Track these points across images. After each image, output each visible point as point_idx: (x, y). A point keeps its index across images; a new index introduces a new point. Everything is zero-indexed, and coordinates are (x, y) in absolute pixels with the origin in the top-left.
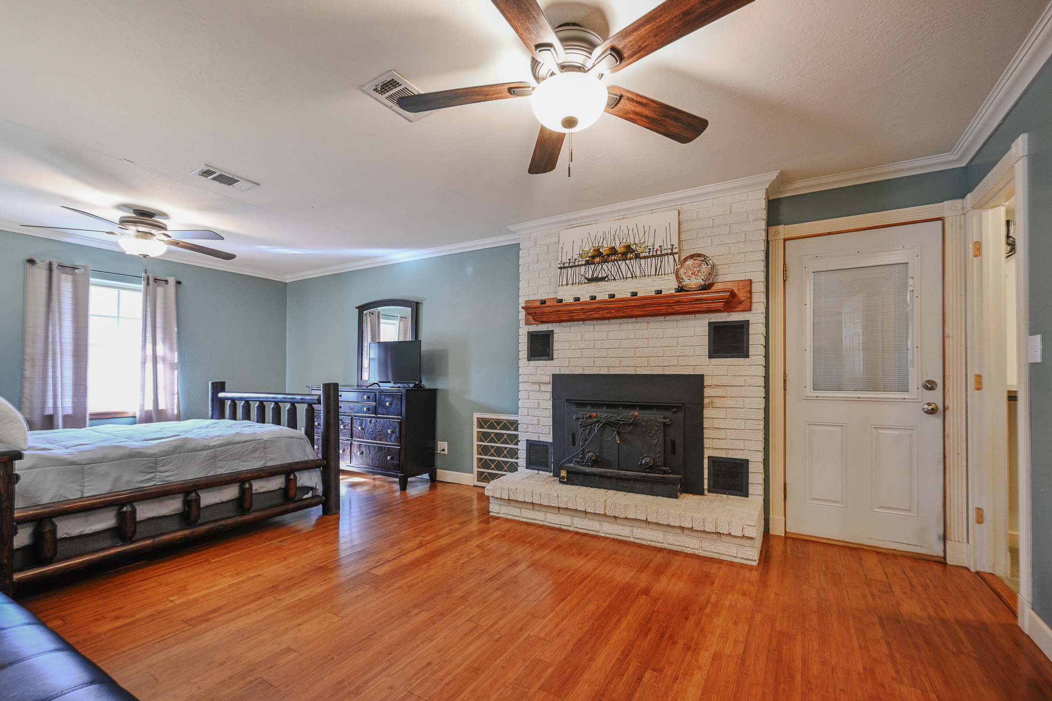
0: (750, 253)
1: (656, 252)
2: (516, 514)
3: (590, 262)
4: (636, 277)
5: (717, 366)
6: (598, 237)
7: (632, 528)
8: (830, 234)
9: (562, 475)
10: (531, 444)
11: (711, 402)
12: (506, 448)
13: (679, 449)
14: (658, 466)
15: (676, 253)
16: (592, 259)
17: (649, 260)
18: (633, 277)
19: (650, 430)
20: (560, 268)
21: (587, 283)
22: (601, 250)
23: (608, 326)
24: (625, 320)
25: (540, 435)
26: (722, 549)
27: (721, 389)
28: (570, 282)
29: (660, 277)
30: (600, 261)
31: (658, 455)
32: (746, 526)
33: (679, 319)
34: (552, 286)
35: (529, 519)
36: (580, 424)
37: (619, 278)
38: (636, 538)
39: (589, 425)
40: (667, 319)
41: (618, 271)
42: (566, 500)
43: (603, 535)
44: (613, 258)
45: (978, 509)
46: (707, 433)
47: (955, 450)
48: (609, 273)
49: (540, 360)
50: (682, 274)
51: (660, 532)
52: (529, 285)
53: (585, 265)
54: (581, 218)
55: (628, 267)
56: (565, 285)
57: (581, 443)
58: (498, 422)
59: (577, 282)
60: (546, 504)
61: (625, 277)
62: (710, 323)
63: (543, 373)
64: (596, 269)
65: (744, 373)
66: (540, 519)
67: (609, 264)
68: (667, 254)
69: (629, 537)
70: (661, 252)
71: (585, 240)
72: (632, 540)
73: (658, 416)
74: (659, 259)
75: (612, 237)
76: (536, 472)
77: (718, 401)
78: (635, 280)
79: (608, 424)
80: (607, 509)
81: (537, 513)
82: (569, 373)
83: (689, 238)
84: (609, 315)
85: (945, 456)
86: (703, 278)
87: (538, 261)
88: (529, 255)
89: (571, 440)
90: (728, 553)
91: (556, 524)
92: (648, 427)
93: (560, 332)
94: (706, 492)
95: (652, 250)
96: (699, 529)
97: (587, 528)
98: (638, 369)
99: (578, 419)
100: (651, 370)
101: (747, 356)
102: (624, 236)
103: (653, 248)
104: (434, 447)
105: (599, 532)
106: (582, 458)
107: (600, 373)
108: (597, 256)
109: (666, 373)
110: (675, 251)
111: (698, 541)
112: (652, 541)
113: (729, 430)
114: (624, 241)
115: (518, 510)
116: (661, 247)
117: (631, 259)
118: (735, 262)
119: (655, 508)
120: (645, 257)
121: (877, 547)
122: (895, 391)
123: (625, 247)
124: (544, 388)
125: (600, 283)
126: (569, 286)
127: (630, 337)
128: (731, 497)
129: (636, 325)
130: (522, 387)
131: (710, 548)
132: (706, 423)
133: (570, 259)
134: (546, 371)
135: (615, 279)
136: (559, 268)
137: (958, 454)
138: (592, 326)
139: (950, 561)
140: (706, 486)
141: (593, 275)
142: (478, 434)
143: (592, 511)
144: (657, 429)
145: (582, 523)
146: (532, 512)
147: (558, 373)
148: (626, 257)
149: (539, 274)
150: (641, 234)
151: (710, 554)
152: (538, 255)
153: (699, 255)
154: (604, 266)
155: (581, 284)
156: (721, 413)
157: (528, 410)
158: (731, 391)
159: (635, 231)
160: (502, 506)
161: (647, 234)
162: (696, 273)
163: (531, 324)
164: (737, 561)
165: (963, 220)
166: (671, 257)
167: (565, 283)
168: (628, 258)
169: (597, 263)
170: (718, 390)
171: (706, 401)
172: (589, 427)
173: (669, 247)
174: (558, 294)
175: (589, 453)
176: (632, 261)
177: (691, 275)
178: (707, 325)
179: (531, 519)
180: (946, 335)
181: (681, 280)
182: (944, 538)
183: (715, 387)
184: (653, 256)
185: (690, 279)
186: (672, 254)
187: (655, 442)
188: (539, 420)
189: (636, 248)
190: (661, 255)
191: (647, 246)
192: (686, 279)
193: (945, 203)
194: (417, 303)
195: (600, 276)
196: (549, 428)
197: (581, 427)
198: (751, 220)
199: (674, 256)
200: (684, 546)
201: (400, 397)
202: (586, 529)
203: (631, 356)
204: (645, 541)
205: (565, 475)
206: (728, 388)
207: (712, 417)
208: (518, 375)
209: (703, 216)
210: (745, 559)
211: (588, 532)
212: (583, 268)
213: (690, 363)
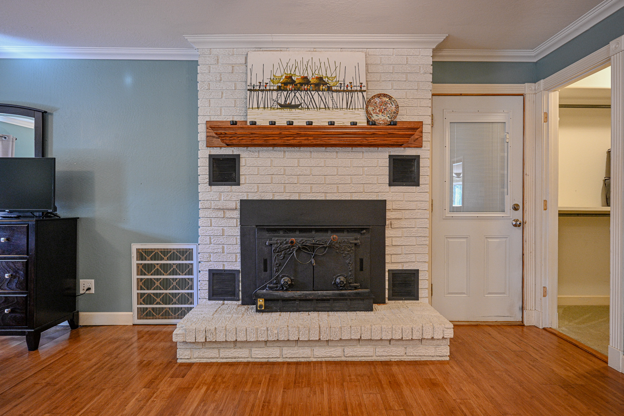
0: (421, 100)
1: (347, 88)
2: (213, 355)
3: (282, 88)
4: (329, 108)
5: (395, 193)
6: (290, 64)
7: (343, 348)
8: (461, 95)
9: (259, 303)
10: (214, 275)
11: (390, 224)
12: (175, 280)
13: (366, 265)
14: (350, 283)
15: (365, 91)
16: (284, 85)
17: (340, 94)
18: (326, 108)
19: (343, 251)
20: (250, 90)
21: (279, 109)
22: (293, 78)
23: (298, 154)
24: (316, 148)
25: (225, 263)
26: (423, 352)
27: (398, 212)
28: (262, 106)
29: (351, 110)
30: (293, 89)
31: (350, 273)
32: (445, 329)
33: (364, 150)
34: (238, 108)
35: (230, 358)
36: (274, 250)
37: (313, 108)
38: (348, 357)
39: (284, 250)
40: (353, 150)
41: (311, 100)
42: (276, 332)
43: (314, 360)
44: (306, 87)
45: (544, 287)
46: (388, 250)
47: (530, 250)
48: (303, 101)
49: (225, 185)
50: (371, 110)
51: (369, 346)
52: (210, 105)
53: (277, 90)
54: (272, 42)
55: (321, 98)
56: (255, 108)
57: (275, 269)
58: (165, 252)
59: (269, 106)
60: (253, 340)
61: (318, 107)
62: (390, 156)
63: (228, 198)
64: (289, 96)
65: (416, 199)
66: (243, 356)
67: (302, 93)
68: (356, 91)
69: (340, 357)
70: (351, 88)
71: (276, 66)
72: (343, 359)
73: (351, 238)
74: (350, 94)
75: (304, 67)
76: (221, 302)
77: (396, 223)
78: (328, 111)
79: (303, 248)
80: (322, 334)
81: (241, 350)
82: (258, 199)
83: (374, 79)
84: (306, 142)
85: (523, 255)
86: (389, 115)
87: (221, 80)
88: (209, 72)
89: (262, 267)
90: (428, 354)
91: (262, 358)
92: (342, 248)
93: (247, 156)
94: (387, 301)
95: (343, 85)
96: (407, 339)
97: (298, 356)
98: (328, 195)
99: (271, 245)
100: (340, 196)
101: (418, 185)
102: (316, 68)
103: (344, 84)
104: (75, 287)
105: (310, 357)
106: (276, 284)
107: (291, 199)
108: (290, 83)
109: (353, 199)
110: (363, 89)
111: (403, 349)
112: (362, 356)
113: (404, 247)
114: (317, 72)
115: (216, 351)
116: (351, 83)
117: (323, 90)
118: (410, 105)
119: (368, 326)
120: (336, 91)
121: (487, 322)
122: (497, 212)
123: (317, 78)
124: (228, 214)
125: (293, 110)
126: (261, 110)
127: (320, 165)
128: (406, 302)
129: (326, 154)
130: (201, 213)
131: (413, 353)
132: (388, 242)
133: (260, 83)
134: (231, 196)
135: (308, 108)
136: (248, 90)
137: (531, 252)
138: (283, 153)
139: (526, 323)
140: (387, 296)
141: (286, 101)
142: (138, 267)
143: (306, 339)
144: (349, 249)
145: (292, 352)
146: (233, 350)
147: (245, 198)
148: (319, 88)
149: (222, 94)
150: (333, 69)
151: (412, 357)
152: (220, 74)
153: (385, 95)
154: (297, 94)
155: (274, 109)
156: (398, 233)
157: (210, 238)
158: (407, 214)
159: (327, 65)
160: (194, 350)
161: (338, 69)
162: (383, 111)
163: (213, 147)
164: (435, 359)
165: (534, 97)
166: (360, 94)
167: (255, 106)
168: (321, 89)
169: (290, 90)
170: (396, 213)
171: (388, 222)
172: (283, 252)
173: (358, 84)
174: (248, 117)
175: (283, 277)
176: (325, 93)
177: (378, 112)
178: (388, 157)
179: (232, 358)
180: (525, 173)
181: (370, 116)
182: (523, 309)
183: (393, 210)
184: (344, 91)
185: (378, 115)
186: (361, 91)
187: (348, 261)
188: (223, 248)
189: (328, 81)
190: (352, 91)
191: (338, 81)
192: (374, 115)
193: (526, 84)
194: (44, 113)
195: (293, 103)
196: (236, 256)
197: (274, 253)
198: (422, 72)
199: (362, 93)
200: (391, 356)
201: (25, 230)
202: (297, 358)
203: (321, 183)
204: (356, 358)
205: (263, 303)
206: (403, 211)
207: (392, 236)
208: (197, 201)
209: (385, 62)
210: (440, 356)
211: (299, 360)
212: (275, 93)
213: (373, 190)
